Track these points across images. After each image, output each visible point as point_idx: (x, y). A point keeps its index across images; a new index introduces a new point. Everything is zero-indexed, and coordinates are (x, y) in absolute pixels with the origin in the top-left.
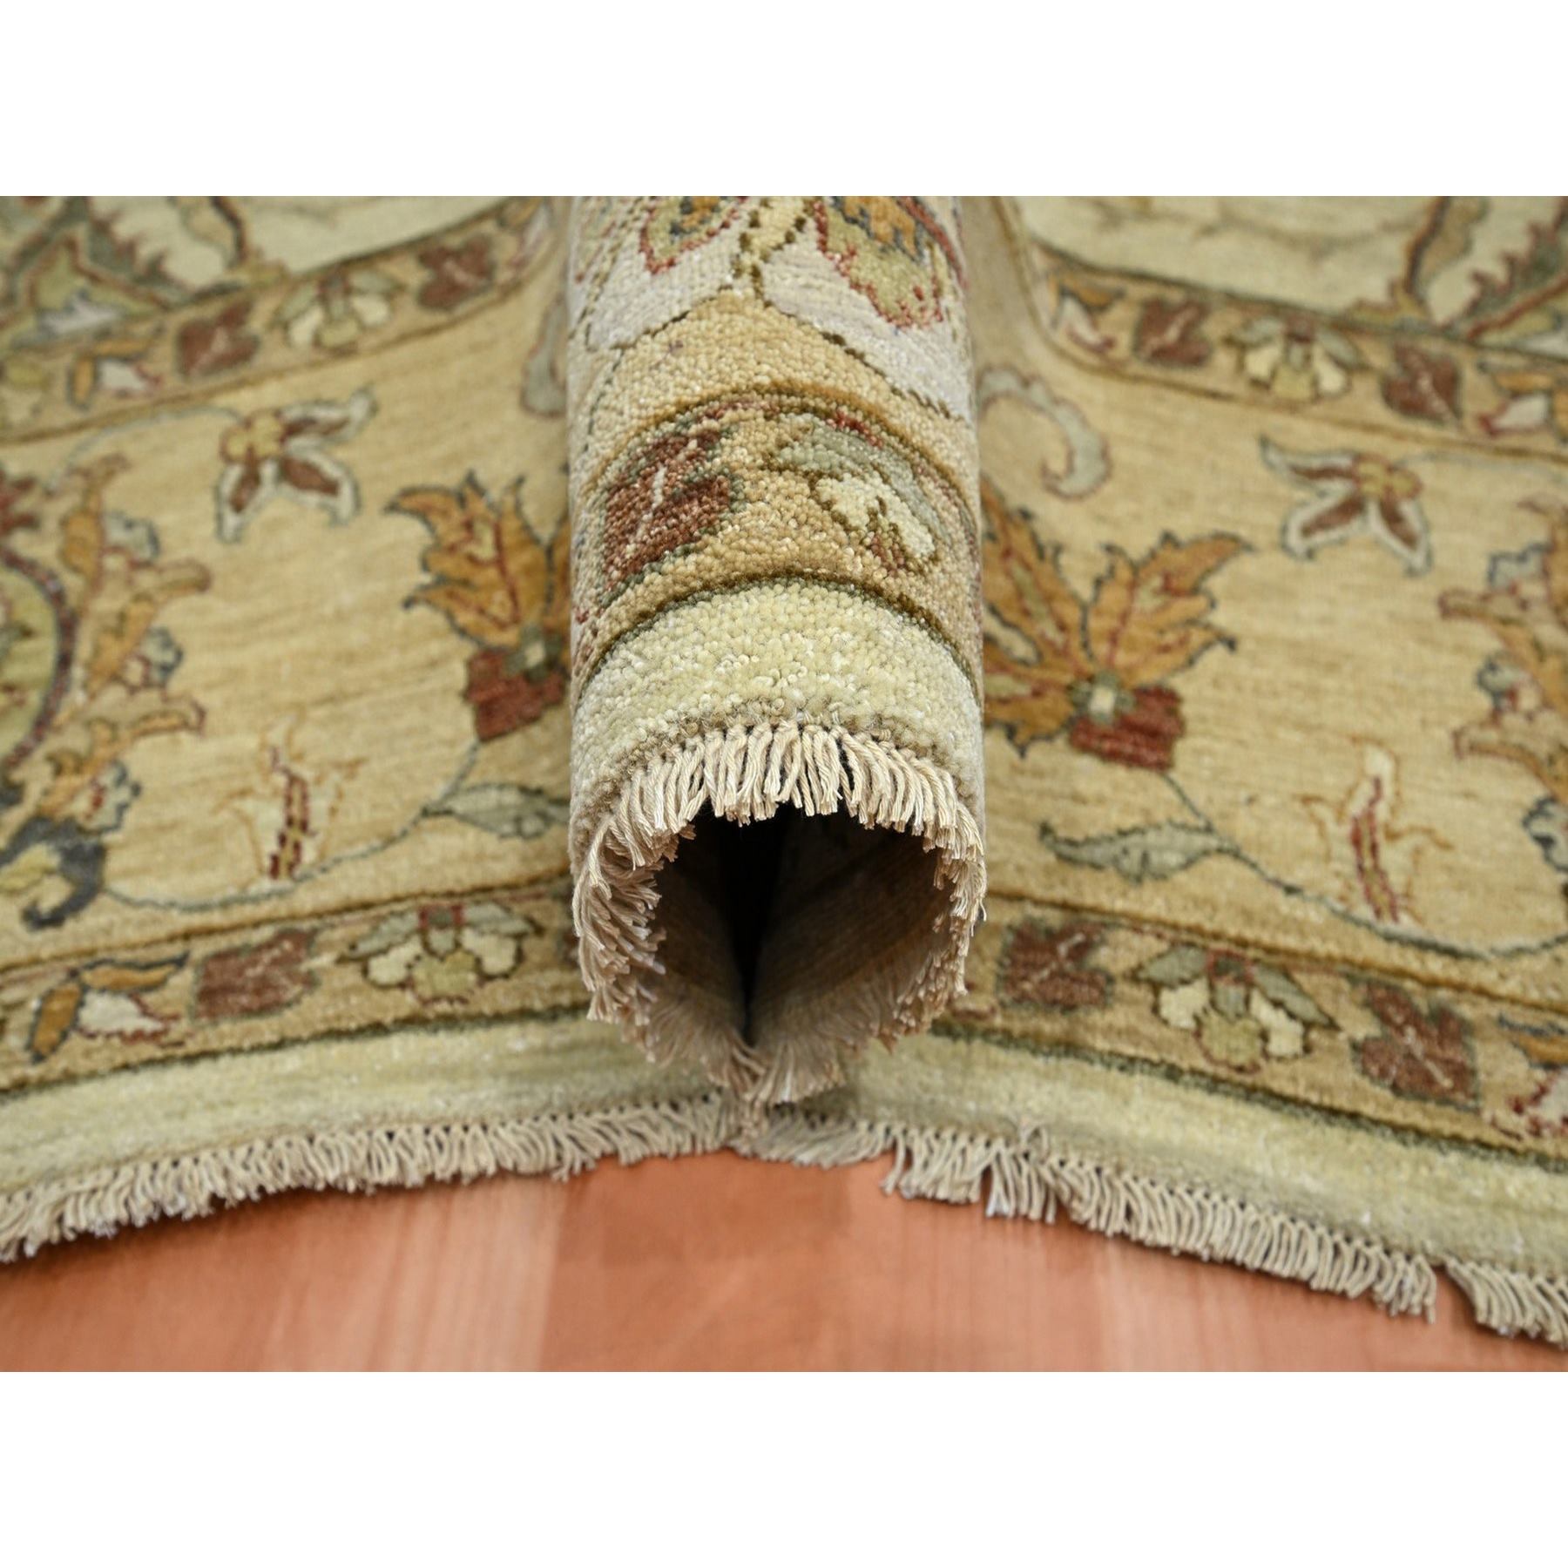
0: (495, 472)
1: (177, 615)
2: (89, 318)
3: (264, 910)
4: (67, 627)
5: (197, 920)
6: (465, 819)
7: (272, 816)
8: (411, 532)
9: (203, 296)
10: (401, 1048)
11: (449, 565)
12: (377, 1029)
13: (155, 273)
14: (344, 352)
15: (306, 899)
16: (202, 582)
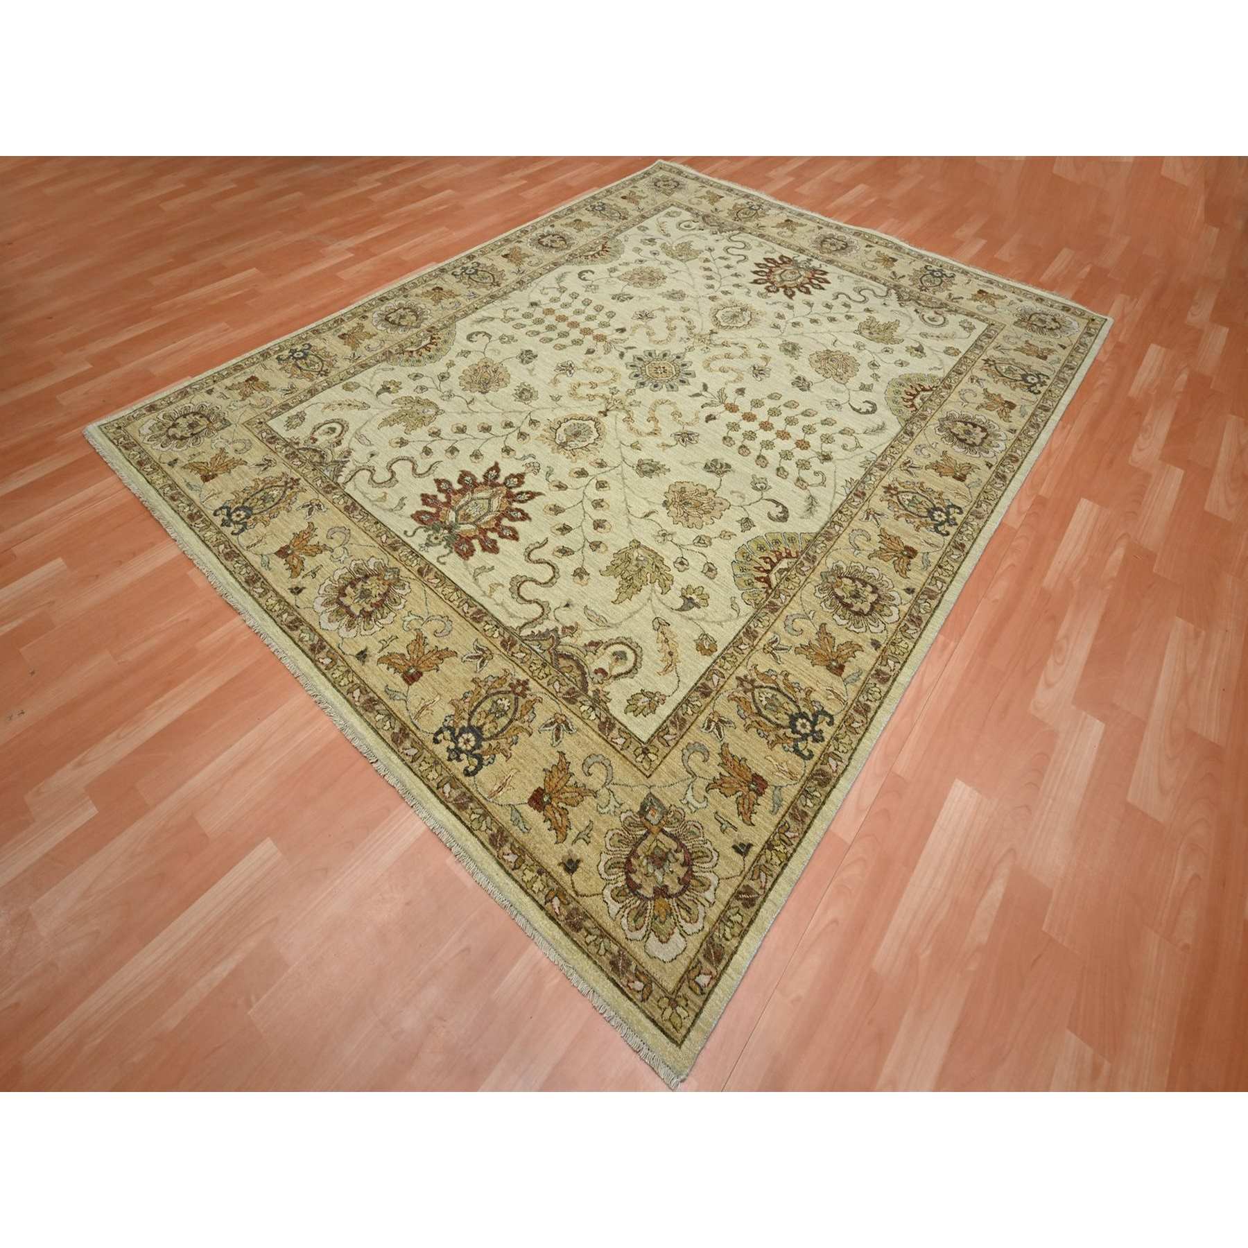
0: (317, 532)
1: (283, 512)
2: (328, 474)
3: (241, 549)
4: (276, 504)
5: (238, 546)
6: (262, 559)
7: (255, 542)
8: (305, 526)
9: (337, 483)
10: (227, 573)
11: (302, 534)
12: (228, 569)
13: (337, 476)
14: (333, 503)
15: (245, 553)
16: (288, 511)
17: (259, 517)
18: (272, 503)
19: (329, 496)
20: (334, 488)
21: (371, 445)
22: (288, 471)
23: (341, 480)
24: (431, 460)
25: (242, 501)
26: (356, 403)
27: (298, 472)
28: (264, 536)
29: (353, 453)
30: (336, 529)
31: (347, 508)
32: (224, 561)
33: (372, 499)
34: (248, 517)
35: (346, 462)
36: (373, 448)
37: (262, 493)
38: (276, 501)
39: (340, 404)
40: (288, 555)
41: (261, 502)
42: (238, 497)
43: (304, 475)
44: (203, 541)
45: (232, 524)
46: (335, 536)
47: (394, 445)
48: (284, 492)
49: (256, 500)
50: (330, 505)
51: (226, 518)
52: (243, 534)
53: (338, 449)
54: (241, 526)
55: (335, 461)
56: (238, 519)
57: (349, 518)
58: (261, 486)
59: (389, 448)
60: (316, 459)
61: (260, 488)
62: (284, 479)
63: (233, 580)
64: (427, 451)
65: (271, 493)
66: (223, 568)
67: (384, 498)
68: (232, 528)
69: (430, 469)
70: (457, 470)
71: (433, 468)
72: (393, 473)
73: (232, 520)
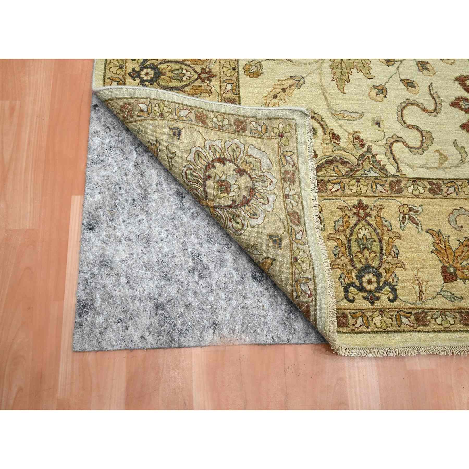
17: (385, 266)
18: (377, 243)
19: (405, 193)
20: (399, 182)
21: (362, 114)
22: (339, 203)
23: (392, 170)
24: (424, 89)
25: (349, 267)
26: (287, 84)
27: (349, 196)
28: (416, 277)
29: (362, 136)
30: (453, 217)
31: (432, 191)
32: (427, 328)
33: (437, 165)
34: (378, 276)
35: (370, 148)
36: (369, 116)
37: (354, 244)
38: (376, 238)
39: (275, 97)
40: (455, 273)
41: (366, 250)
42: (342, 267)
43: (358, 194)
44: (385, 332)
45: (377, 294)
46: (460, 223)
47: (379, 98)
48: (369, 224)
49: (360, 255)
50: (418, 201)
51: (365, 294)
52: (398, 292)
53: (343, 143)
54: (387, 288)
55: (362, 156)
56: (375, 285)
57: (445, 198)
58: (342, 238)
59: (379, 105)
60: (344, 169)
61: (345, 242)
62: (350, 214)
63: (458, 335)
64: (409, 84)
65: (360, 236)
66: (436, 334)
67: (443, 158)
68: (384, 298)
69: (434, 98)
70: (452, 82)
71: (435, 96)
72: (416, 128)
73: (370, 291)
